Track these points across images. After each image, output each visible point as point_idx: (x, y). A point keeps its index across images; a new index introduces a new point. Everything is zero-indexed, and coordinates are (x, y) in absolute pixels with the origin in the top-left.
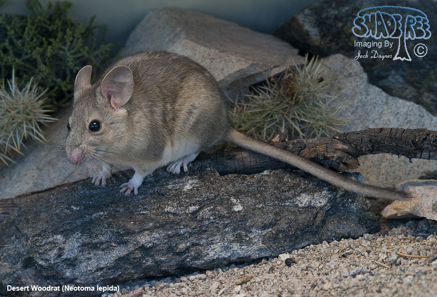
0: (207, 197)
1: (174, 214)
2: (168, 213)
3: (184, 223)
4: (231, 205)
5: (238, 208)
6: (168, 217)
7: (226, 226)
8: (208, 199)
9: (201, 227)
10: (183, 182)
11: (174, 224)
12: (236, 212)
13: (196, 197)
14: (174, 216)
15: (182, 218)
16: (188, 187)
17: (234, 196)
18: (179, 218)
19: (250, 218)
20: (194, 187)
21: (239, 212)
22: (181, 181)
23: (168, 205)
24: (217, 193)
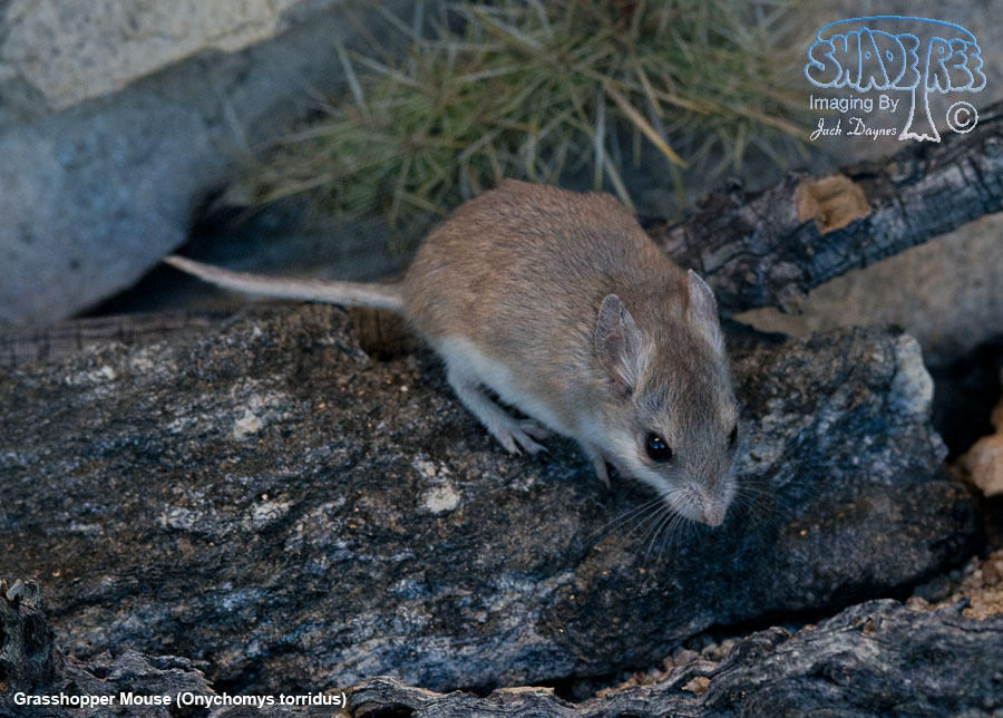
0: (324, 462)
1: (196, 537)
2: (173, 532)
3: (233, 570)
4: (415, 488)
5: (442, 500)
6: (174, 549)
7: (396, 573)
8: (326, 470)
9: (301, 580)
10: (229, 405)
11: (197, 573)
12: (435, 517)
13: (278, 466)
14: (194, 543)
15: (226, 553)
16: (247, 424)
17: (427, 449)
18: (215, 551)
19: (490, 536)
20: (270, 423)
21: (446, 514)
22: (222, 398)
23: (172, 499)
24: (359, 443)
